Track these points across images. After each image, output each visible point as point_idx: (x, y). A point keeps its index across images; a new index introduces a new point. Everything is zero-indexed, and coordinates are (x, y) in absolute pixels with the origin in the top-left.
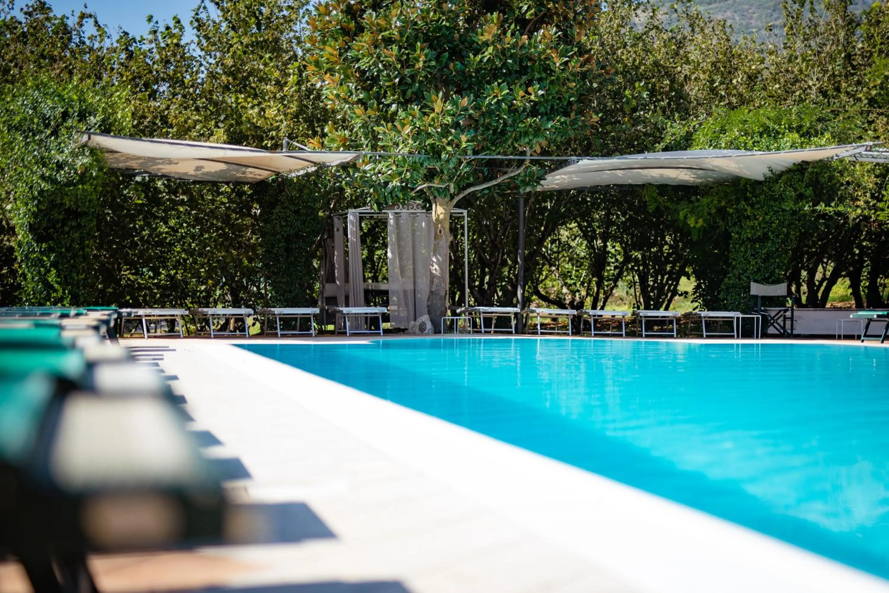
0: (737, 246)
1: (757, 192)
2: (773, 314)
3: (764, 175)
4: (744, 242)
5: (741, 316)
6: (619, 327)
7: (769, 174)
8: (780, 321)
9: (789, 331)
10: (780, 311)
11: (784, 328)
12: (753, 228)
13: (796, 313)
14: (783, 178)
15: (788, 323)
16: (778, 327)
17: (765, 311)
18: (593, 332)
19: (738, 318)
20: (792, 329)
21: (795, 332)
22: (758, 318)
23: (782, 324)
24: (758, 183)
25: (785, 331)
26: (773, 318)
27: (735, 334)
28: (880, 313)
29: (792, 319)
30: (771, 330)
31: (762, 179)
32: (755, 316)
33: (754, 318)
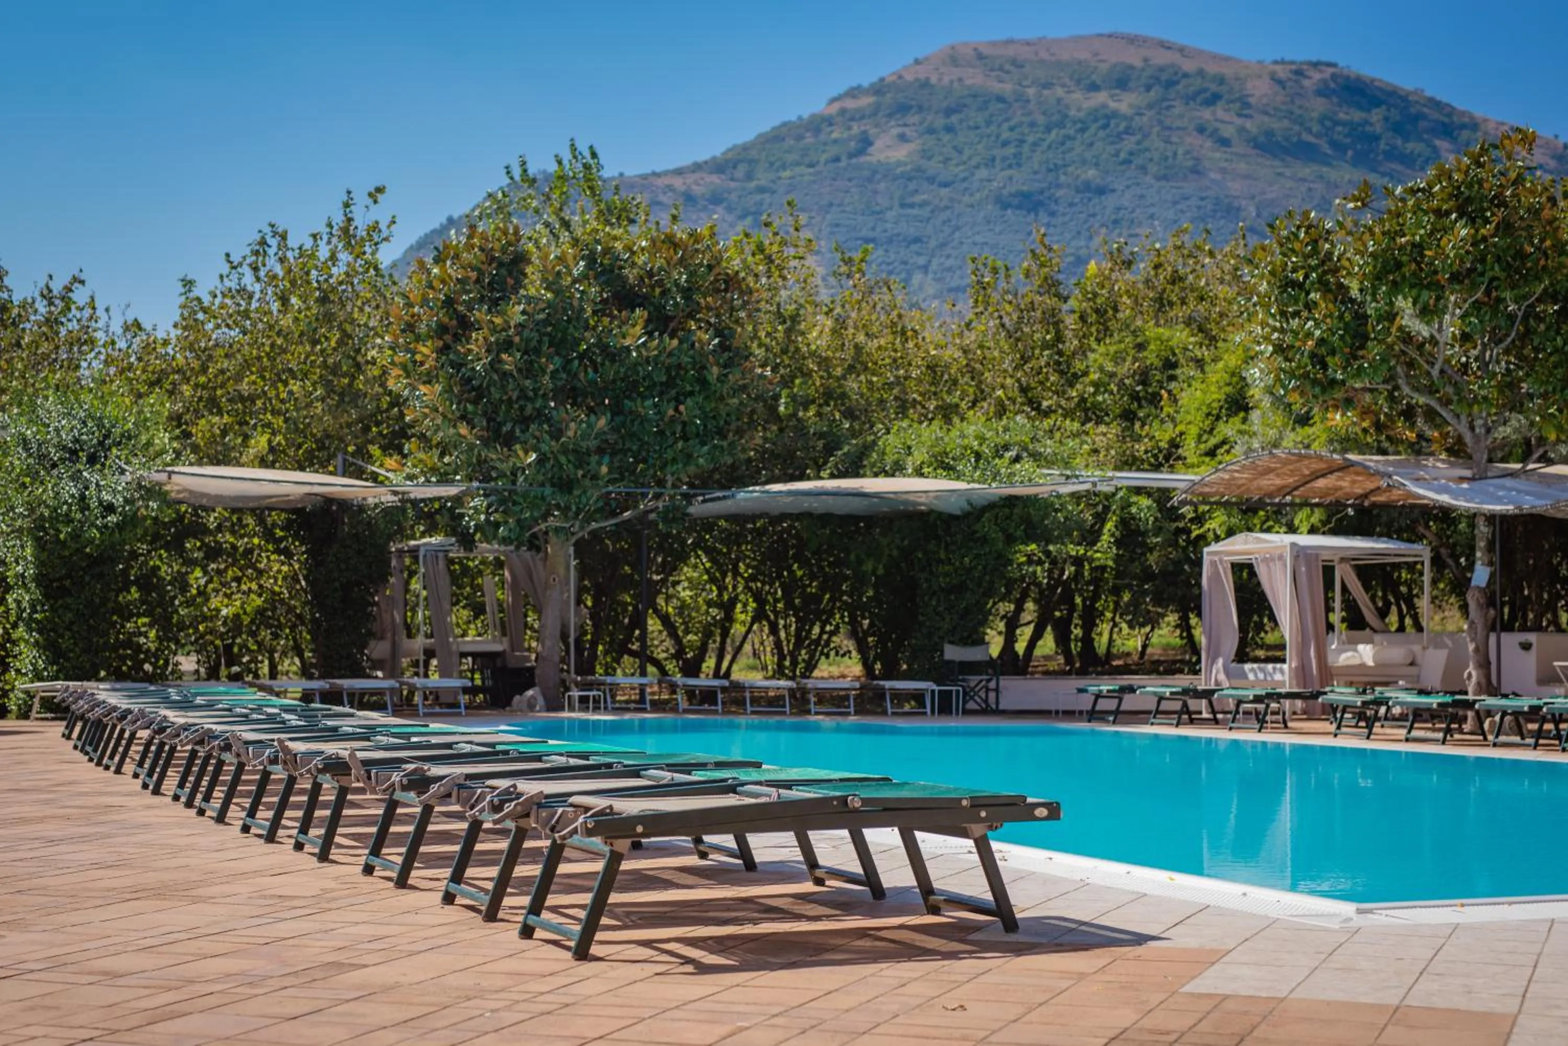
0: (926, 598)
1: (953, 530)
2: (972, 684)
3: (962, 510)
4: (934, 593)
5: (936, 688)
6: (754, 701)
7: (967, 508)
8: (983, 694)
9: (994, 707)
10: (981, 681)
11: (986, 701)
12: (946, 575)
13: (1002, 683)
14: (987, 515)
15: (992, 695)
16: (979, 700)
17: (963, 680)
18: (749, 709)
19: (933, 691)
20: (997, 703)
21: (1001, 707)
22: (958, 692)
23: (983, 696)
24: (953, 518)
25: (988, 705)
26: (972, 689)
27: (928, 710)
28: (1111, 688)
29: (997, 690)
30: (971, 705)
31: (958, 513)
32: (954, 688)
33: (951, 691)
